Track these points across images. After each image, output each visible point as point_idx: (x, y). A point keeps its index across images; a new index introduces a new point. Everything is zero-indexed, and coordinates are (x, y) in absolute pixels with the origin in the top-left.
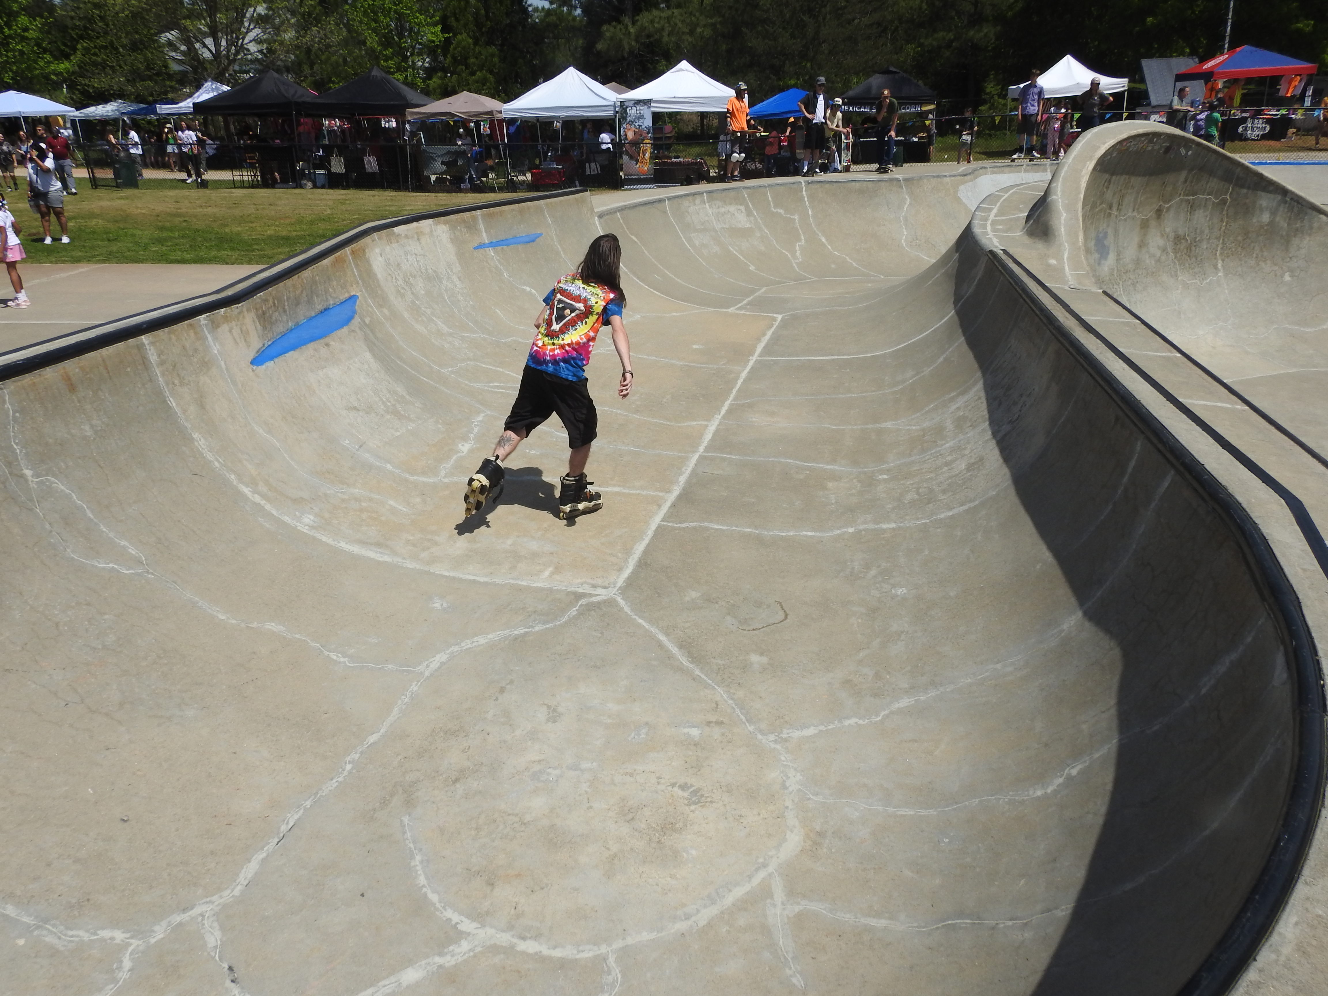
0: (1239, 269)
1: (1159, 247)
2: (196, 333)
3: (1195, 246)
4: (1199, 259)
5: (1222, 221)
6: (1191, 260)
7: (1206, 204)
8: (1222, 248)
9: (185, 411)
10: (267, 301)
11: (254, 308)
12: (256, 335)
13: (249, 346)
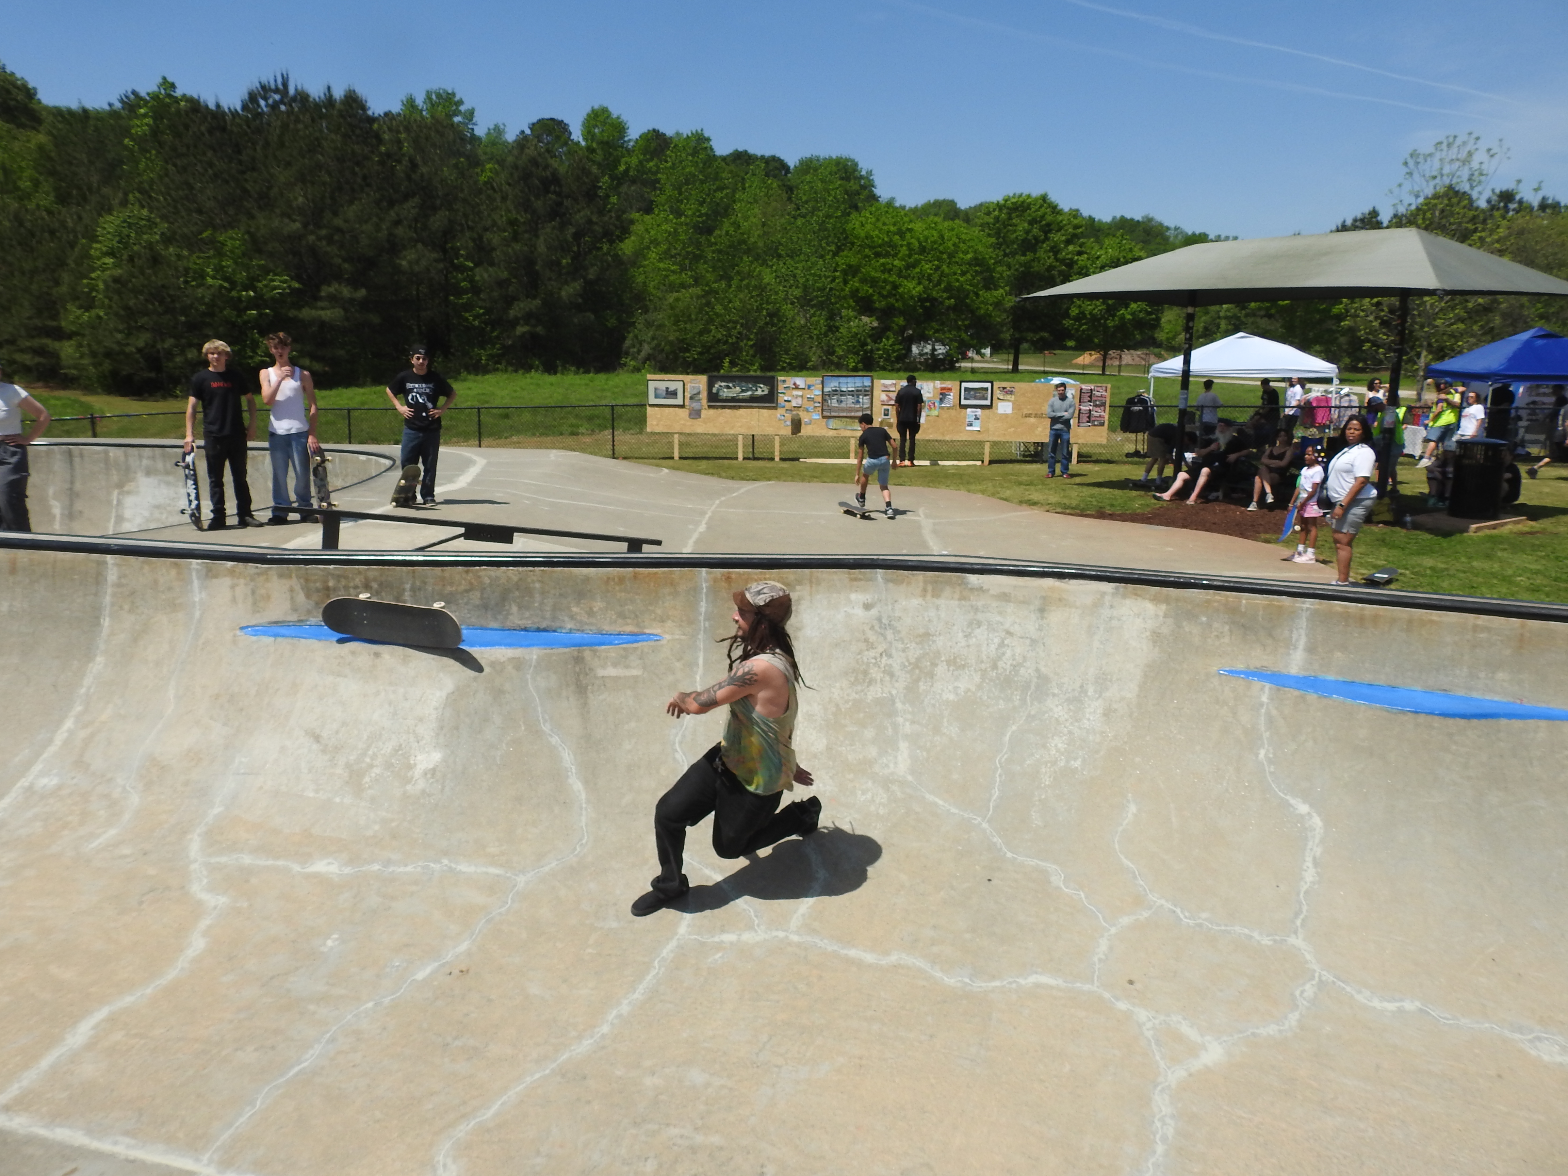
2: (180, 573)
9: (111, 634)
10: (346, 578)
11: (298, 577)
12: (287, 605)
13: (259, 612)
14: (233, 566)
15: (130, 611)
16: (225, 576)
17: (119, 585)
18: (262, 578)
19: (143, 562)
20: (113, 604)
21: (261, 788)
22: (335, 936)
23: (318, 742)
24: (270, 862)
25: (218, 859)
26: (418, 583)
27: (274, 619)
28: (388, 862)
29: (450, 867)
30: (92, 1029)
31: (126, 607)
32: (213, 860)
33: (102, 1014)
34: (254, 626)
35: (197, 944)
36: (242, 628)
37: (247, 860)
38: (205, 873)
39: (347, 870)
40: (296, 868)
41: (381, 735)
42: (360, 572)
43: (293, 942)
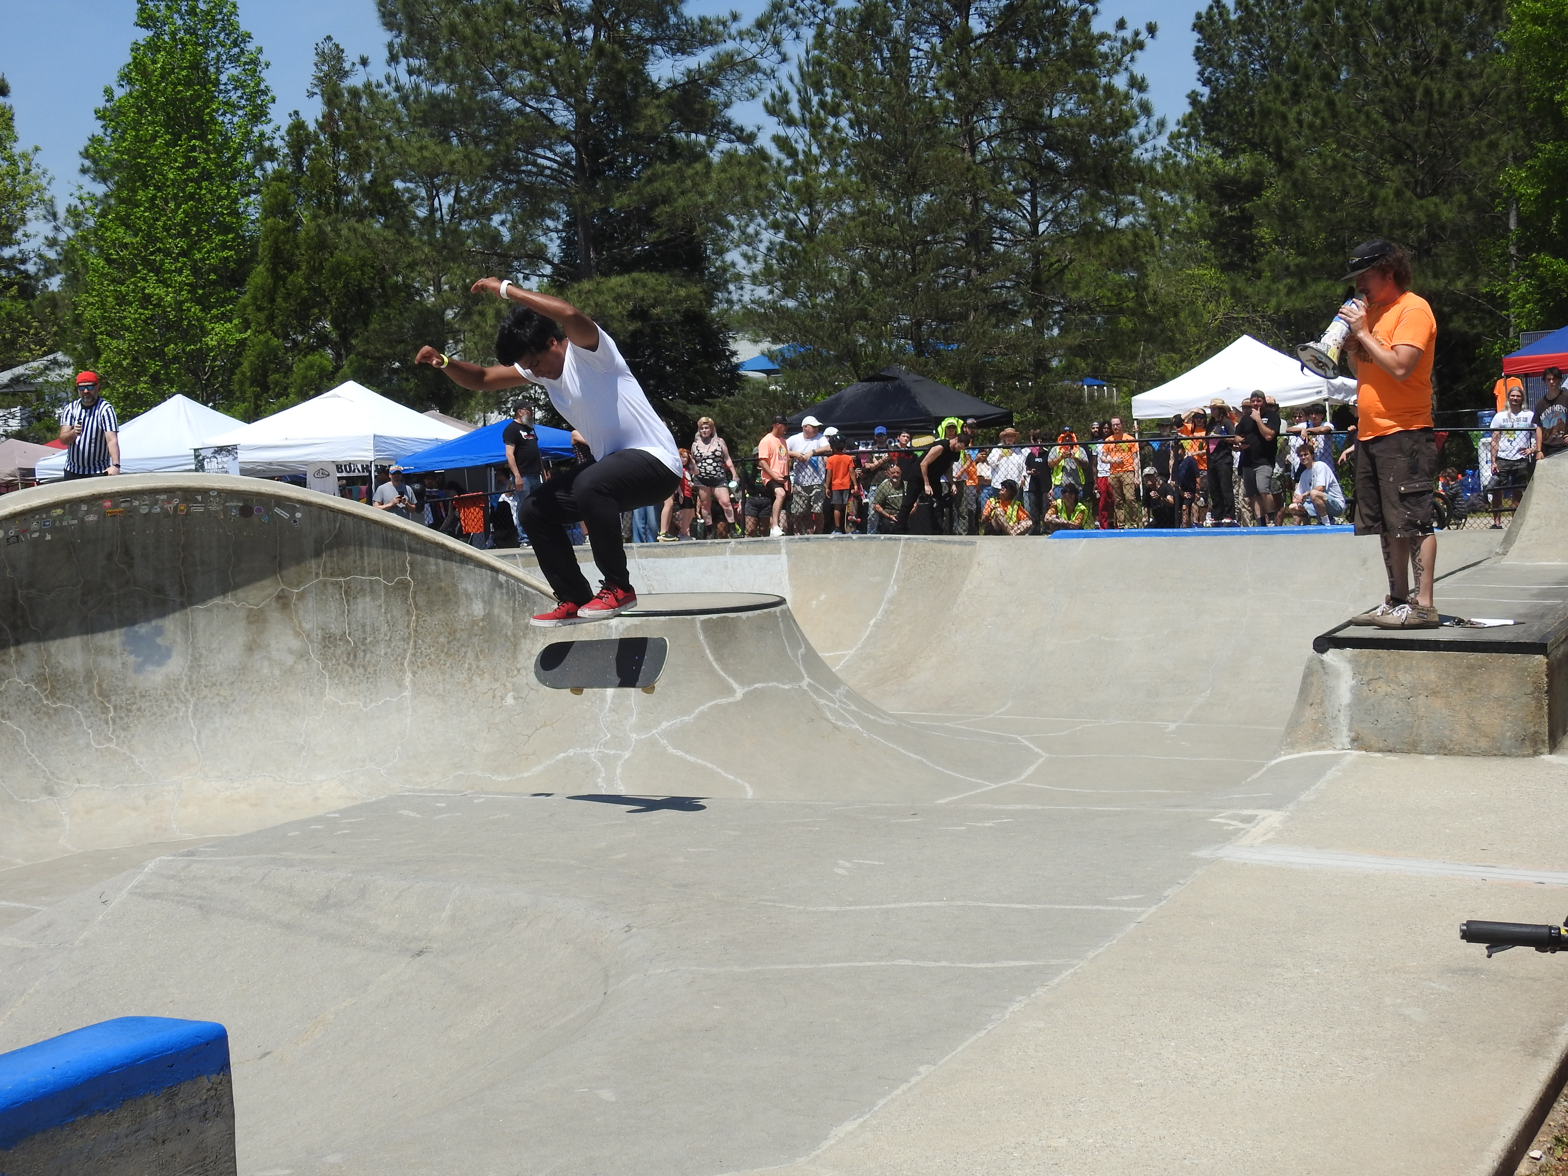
0: (441, 687)
1: (290, 651)
3: (364, 651)
4: (370, 669)
5: (408, 613)
6: (354, 671)
7: (372, 588)
8: (414, 655)
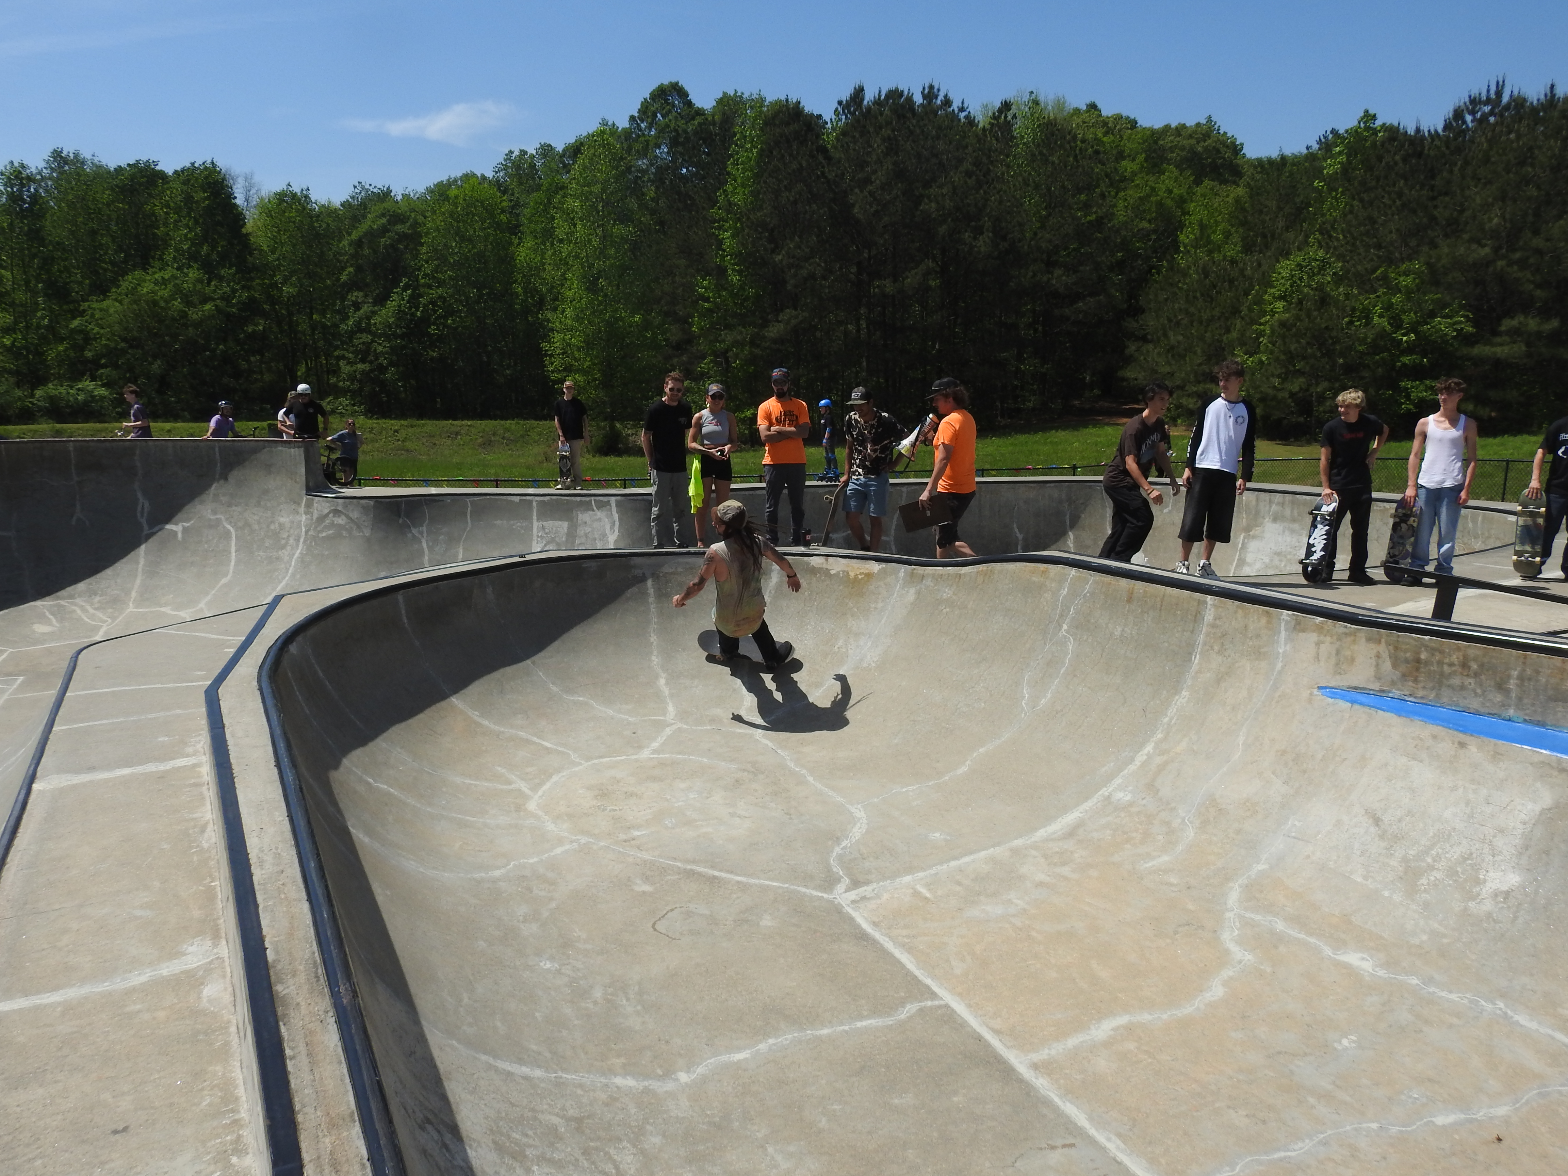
2: (1269, 622)
9: (1199, 672)
10: (1442, 652)
11: (1388, 644)
12: (1371, 672)
13: (1340, 673)
14: (1322, 623)
15: (1219, 652)
16: (1314, 631)
17: (1213, 626)
18: (1350, 639)
19: (1238, 607)
20: (1205, 644)
21: (1308, 857)
22: (1355, 1038)
23: (1377, 825)
24: (1302, 936)
25: (1252, 916)
26: (1529, 672)
27: (1355, 683)
28: (1429, 981)
29: (1506, 1013)
30: (1113, 1030)
31: (1216, 648)
32: (1248, 915)
33: (1123, 1020)
34: (1332, 688)
35: (1216, 991)
36: (1320, 688)
37: (1280, 926)
38: (1237, 924)
39: (1381, 973)
40: (1328, 951)
41: (1450, 835)
42: (1459, 649)
43: (1308, 1026)
